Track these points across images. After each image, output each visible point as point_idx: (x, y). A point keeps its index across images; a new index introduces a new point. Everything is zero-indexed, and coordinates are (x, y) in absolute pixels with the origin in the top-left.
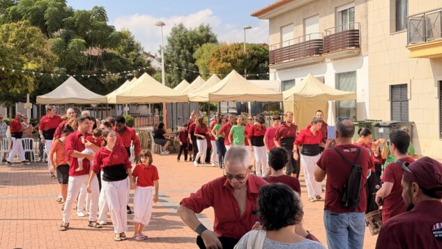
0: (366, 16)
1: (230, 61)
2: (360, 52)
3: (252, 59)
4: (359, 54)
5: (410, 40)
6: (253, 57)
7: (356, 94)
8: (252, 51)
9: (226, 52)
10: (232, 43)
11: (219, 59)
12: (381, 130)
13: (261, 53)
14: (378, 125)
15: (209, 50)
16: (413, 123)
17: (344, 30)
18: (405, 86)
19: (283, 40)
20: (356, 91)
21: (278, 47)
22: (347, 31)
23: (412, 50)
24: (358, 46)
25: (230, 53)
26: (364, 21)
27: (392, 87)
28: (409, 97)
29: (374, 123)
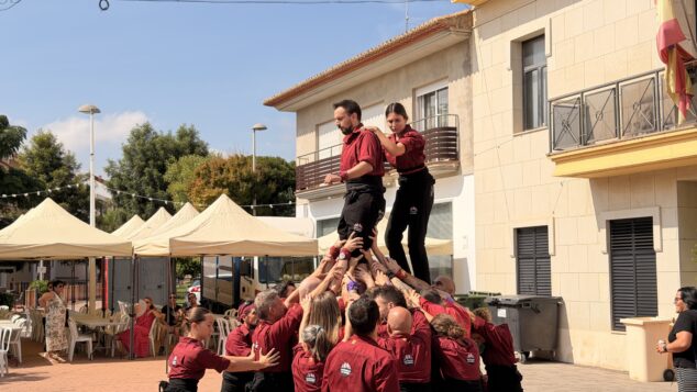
0: (470, 103)
1: (228, 186)
2: (458, 168)
3: (266, 182)
4: (457, 171)
5: (554, 144)
6: (268, 179)
7: (451, 244)
8: (266, 170)
9: (221, 170)
10: (232, 155)
11: (208, 183)
12: (502, 313)
13: (283, 173)
14: (496, 304)
15: (191, 165)
16: (560, 299)
17: (428, 128)
18: (544, 229)
19: (321, 148)
20: (451, 238)
21: (312, 159)
22: (435, 129)
23: (558, 161)
24: (455, 157)
25: (228, 170)
26: (466, 111)
27: (519, 232)
28: (551, 251)
29: (489, 299)
